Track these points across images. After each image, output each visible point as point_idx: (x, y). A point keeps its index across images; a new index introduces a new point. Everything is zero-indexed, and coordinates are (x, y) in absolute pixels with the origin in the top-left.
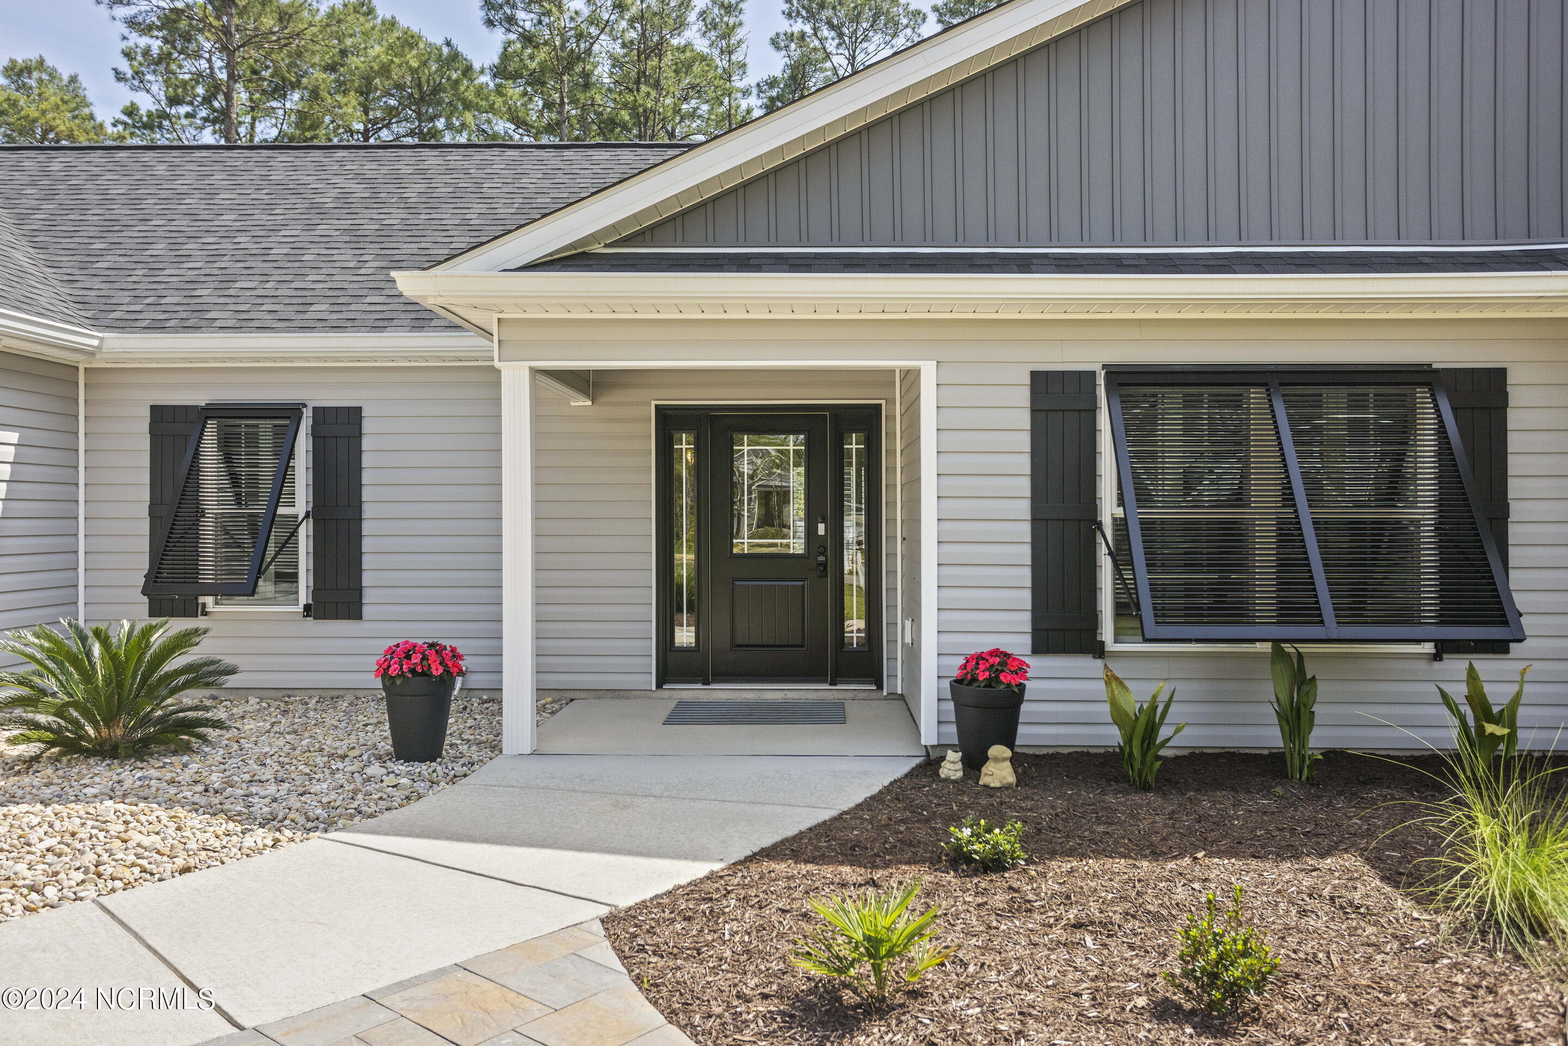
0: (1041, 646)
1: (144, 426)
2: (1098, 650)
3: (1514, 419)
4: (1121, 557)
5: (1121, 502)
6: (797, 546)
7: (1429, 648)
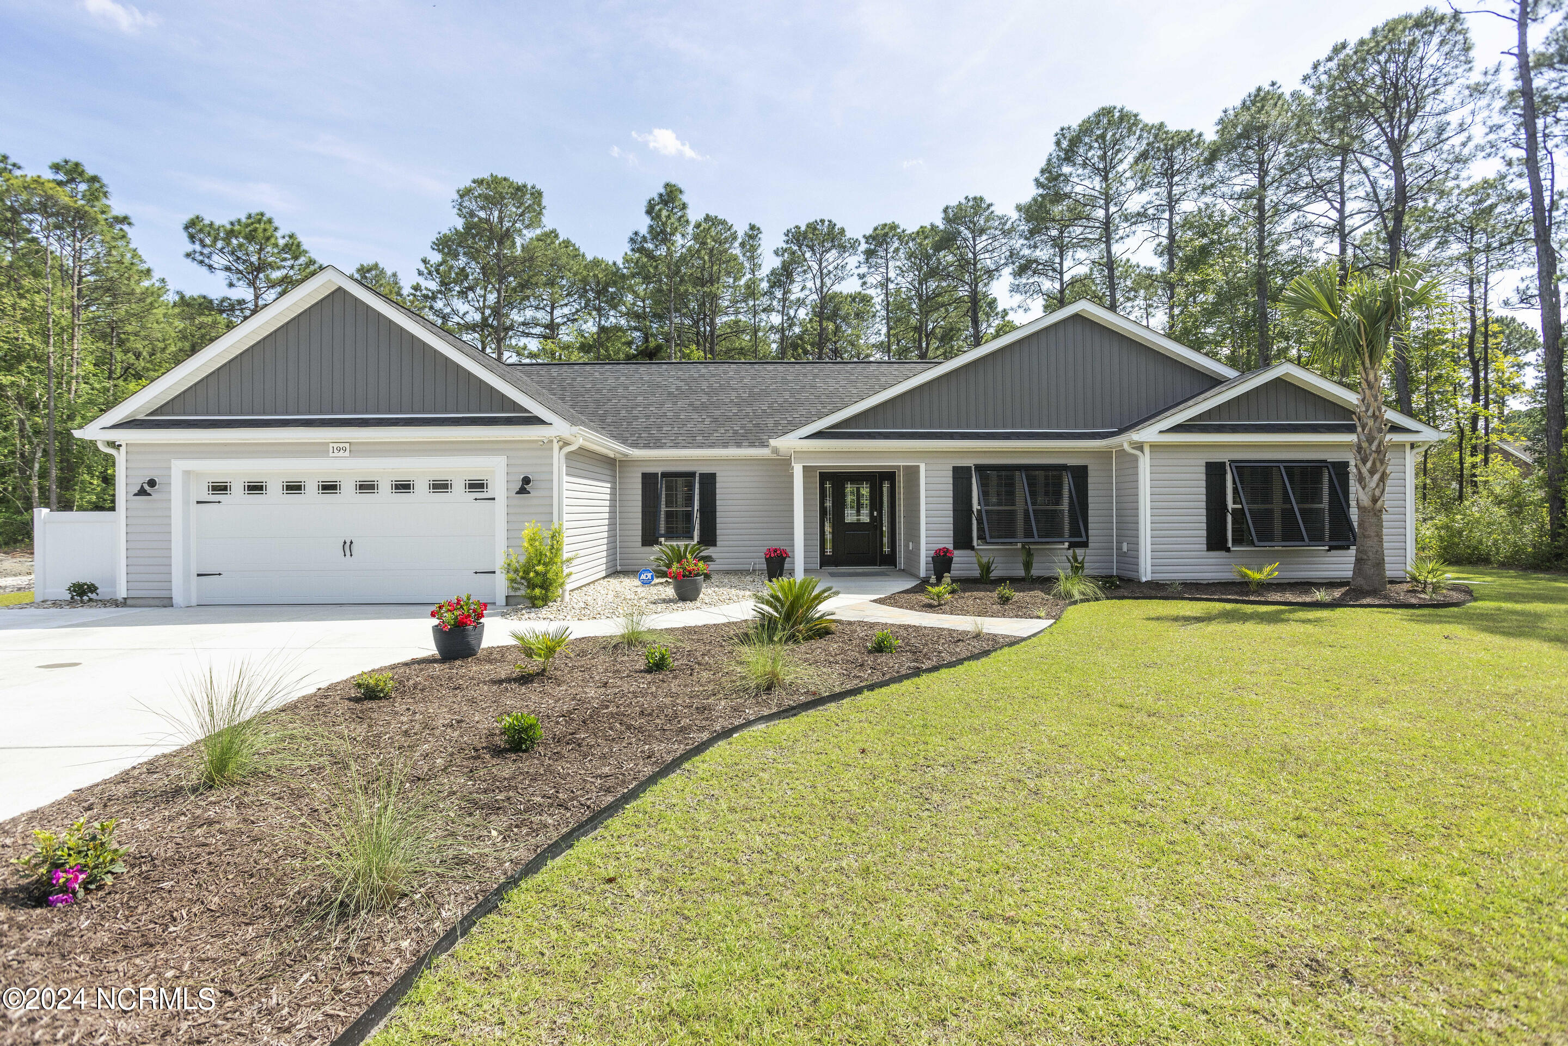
0: (957, 547)
1: (640, 480)
2: (972, 548)
3: (1090, 480)
4: (980, 522)
5: (979, 504)
6: (865, 518)
7: (1067, 544)
